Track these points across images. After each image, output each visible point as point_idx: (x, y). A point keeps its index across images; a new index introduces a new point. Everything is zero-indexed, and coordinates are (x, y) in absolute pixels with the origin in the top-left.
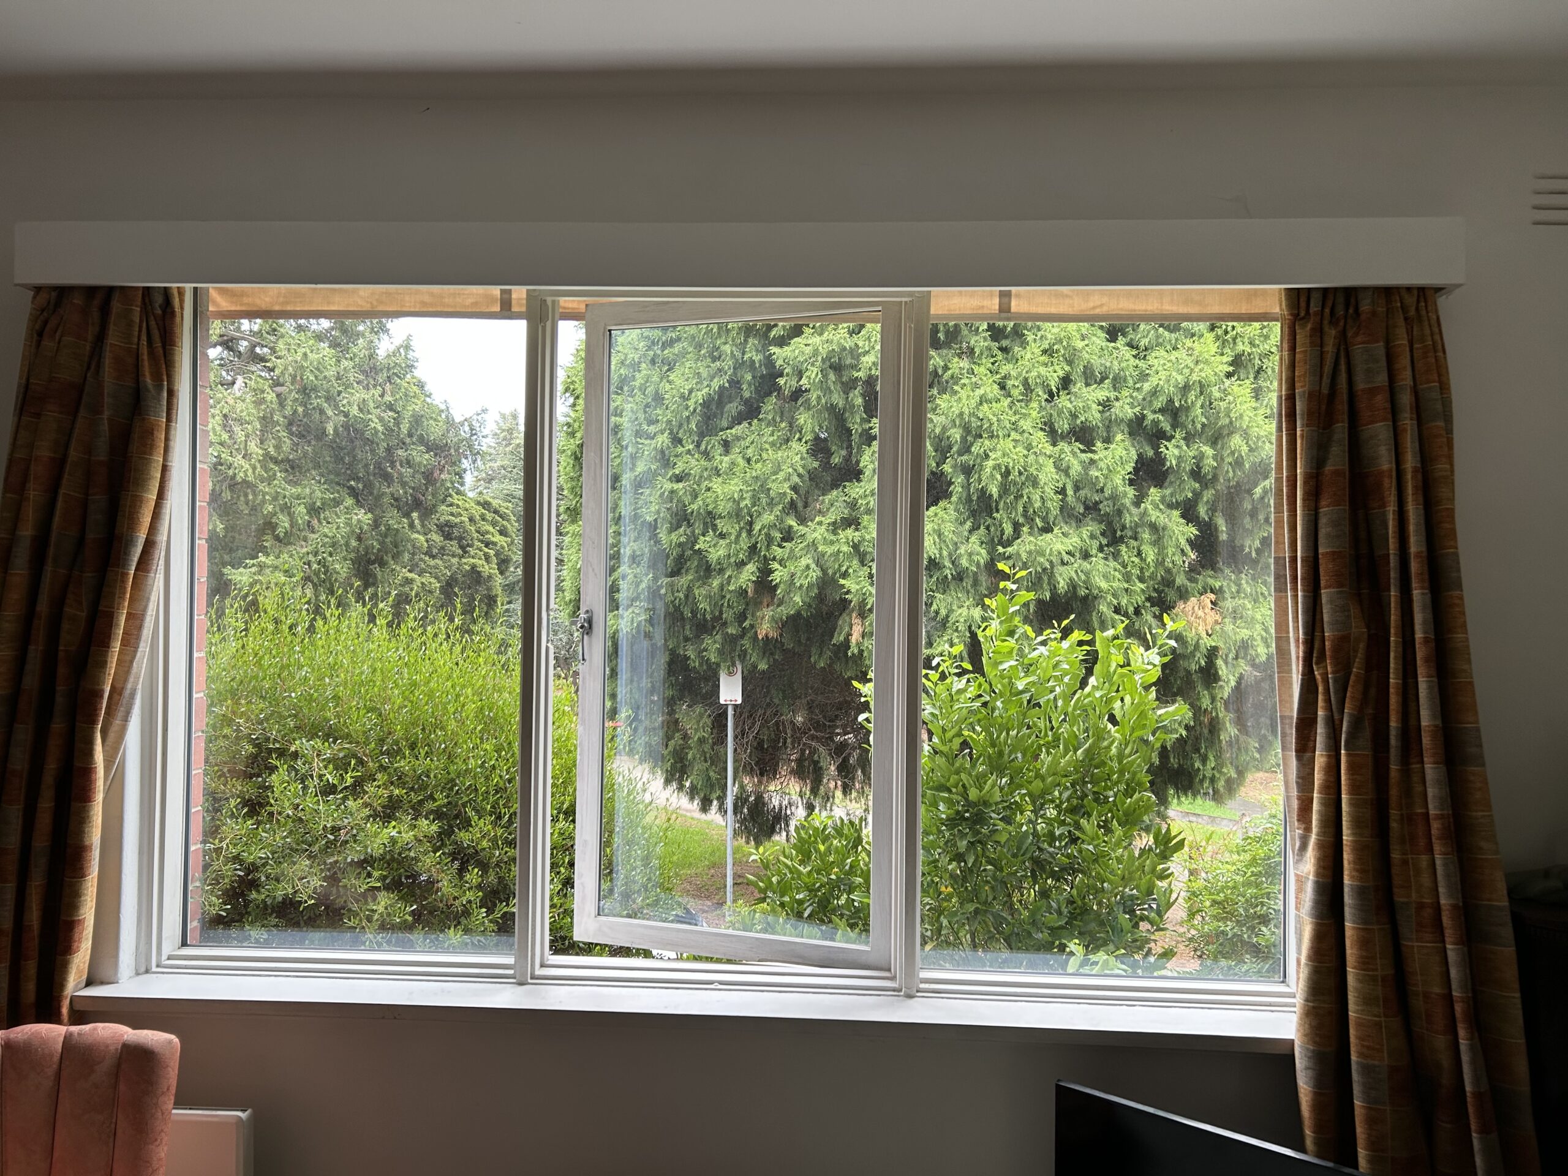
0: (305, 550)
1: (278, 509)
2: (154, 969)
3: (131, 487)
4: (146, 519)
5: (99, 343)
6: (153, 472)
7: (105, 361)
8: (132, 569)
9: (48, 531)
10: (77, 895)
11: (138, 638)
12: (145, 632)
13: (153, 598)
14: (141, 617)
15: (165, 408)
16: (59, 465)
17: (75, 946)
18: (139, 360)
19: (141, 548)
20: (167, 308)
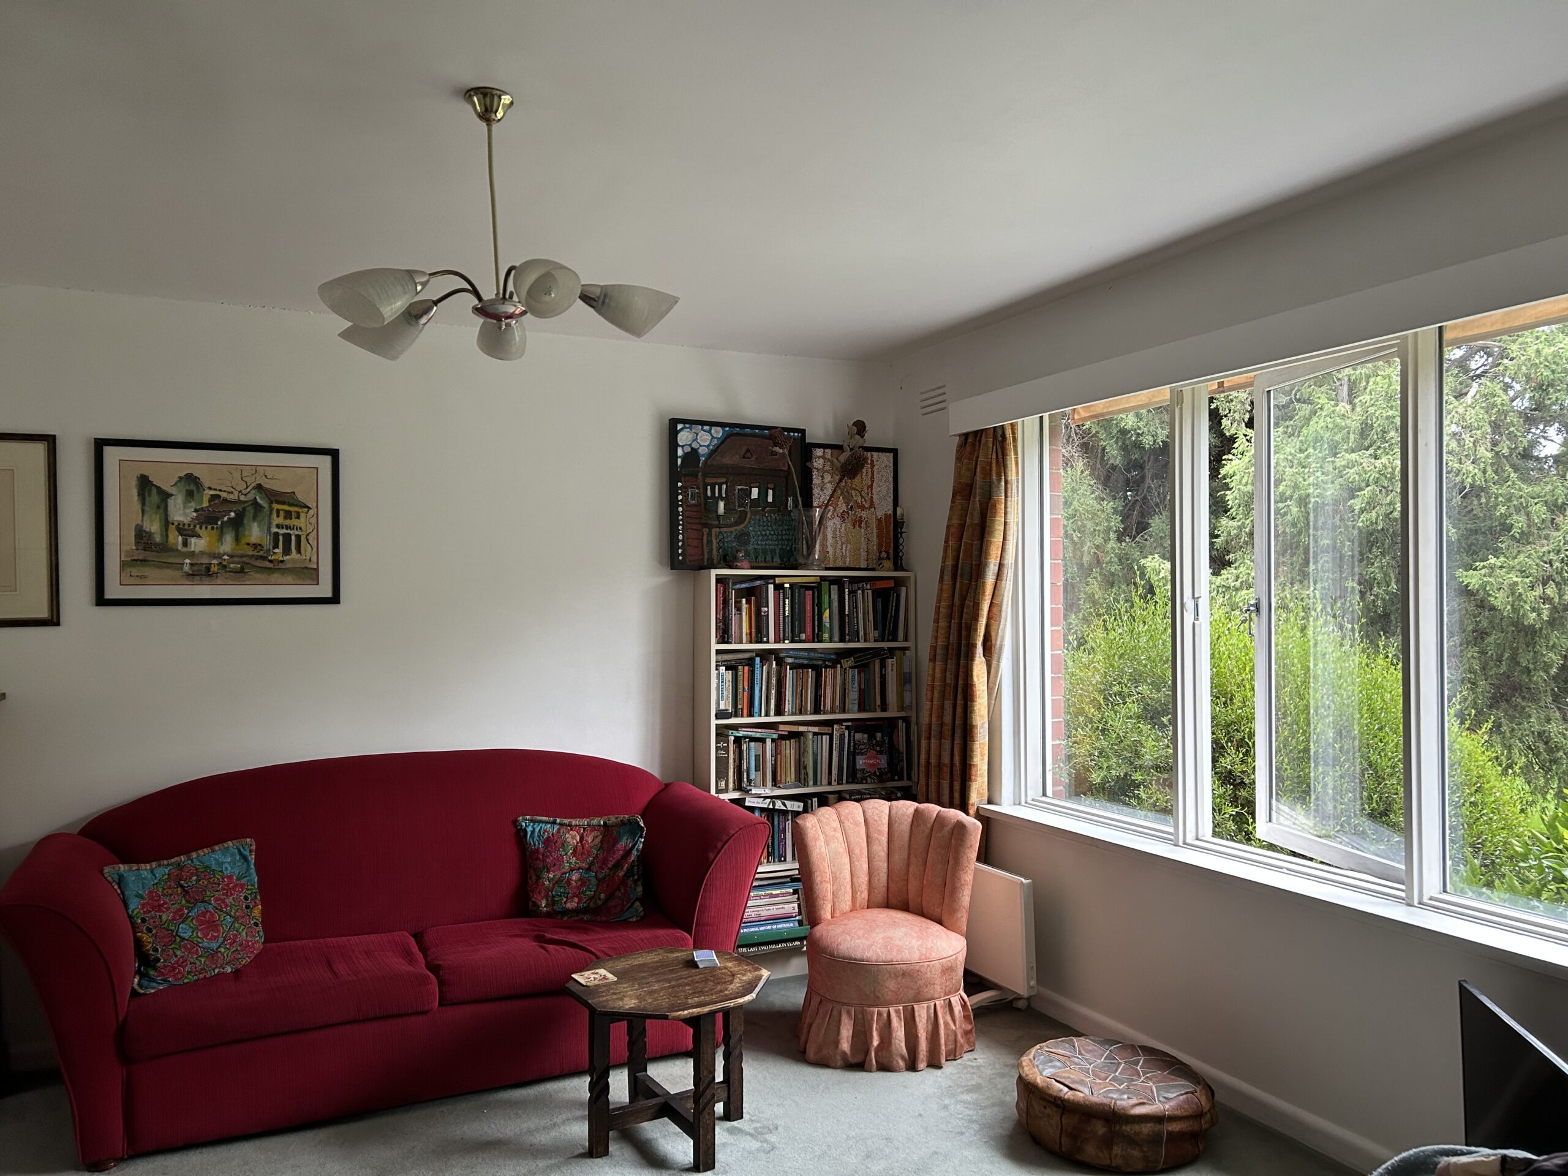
0: (1545, 549)
1: (1512, 510)
2: (1025, 804)
3: (986, 535)
4: (995, 552)
5: (977, 461)
6: (997, 527)
7: (978, 470)
8: (990, 580)
9: (958, 562)
10: (972, 751)
11: (1000, 617)
12: (1003, 614)
13: (1006, 595)
14: (1001, 606)
15: (1003, 491)
16: (962, 527)
17: (973, 778)
18: (991, 467)
19: (997, 568)
20: (1004, 436)
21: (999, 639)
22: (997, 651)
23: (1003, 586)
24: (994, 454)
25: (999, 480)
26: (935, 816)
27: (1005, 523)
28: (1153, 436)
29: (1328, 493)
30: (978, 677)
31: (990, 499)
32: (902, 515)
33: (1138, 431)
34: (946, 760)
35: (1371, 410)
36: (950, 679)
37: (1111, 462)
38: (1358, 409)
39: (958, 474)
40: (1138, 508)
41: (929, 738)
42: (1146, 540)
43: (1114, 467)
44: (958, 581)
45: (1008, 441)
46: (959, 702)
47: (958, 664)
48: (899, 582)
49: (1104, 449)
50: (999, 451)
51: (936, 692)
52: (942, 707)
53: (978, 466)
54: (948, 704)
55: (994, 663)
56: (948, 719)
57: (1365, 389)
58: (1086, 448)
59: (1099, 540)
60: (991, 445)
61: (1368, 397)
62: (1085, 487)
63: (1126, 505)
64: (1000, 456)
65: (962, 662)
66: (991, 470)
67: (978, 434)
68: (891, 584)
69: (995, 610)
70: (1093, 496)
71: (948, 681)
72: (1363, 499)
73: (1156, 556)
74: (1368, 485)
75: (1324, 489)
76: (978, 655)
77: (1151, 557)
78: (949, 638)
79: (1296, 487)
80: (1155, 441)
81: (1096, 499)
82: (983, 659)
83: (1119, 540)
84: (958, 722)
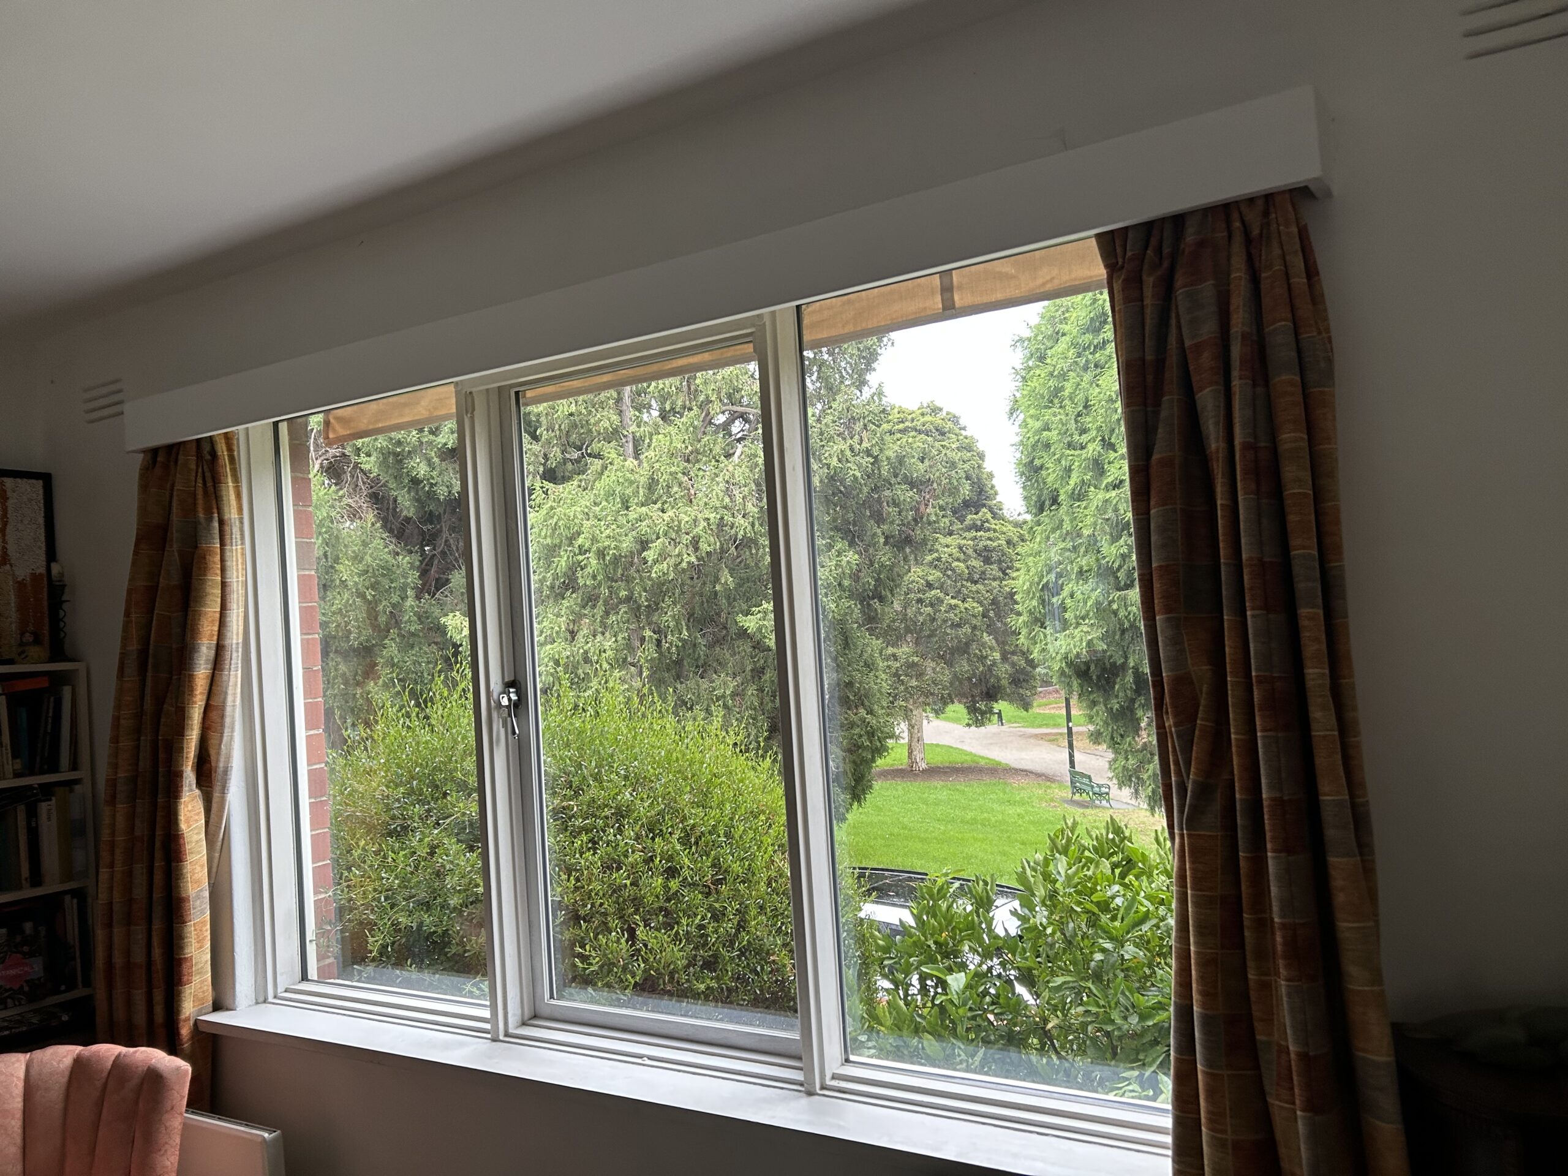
2: (271, 999)
3: (192, 604)
4: (208, 629)
5: (172, 490)
6: (209, 590)
7: (175, 504)
8: (201, 672)
9: (148, 644)
10: (181, 937)
11: (222, 725)
12: (228, 720)
13: (230, 691)
14: (222, 708)
15: (217, 536)
16: (152, 591)
17: (185, 978)
18: (195, 499)
19: (213, 652)
20: (214, 454)
21: (222, 759)
22: (219, 777)
23: (225, 678)
24: (200, 480)
25: (210, 520)
26: (111, 1063)
27: (224, 585)
28: (448, 487)
29: (625, 545)
30: (187, 821)
31: (196, 547)
32: (62, 574)
33: (432, 481)
34: (139, 957)
35: (656, 466)
36: (141, 828)
37: (405, 513)
38: (645, 465)
39: (143, 510)
40: (436, 562)
41: (109, 925)
42: (446, 596)
43: (408, 520)
44: (149, 674)
45: (221, 462)
46: (158, 863)
47: (154, 805)
48: (59, 680)
49: (395, 500)
50: (208, 475)
51: (118, 852)
52: (129, 874)
53: (175, 498)
54: (139, 869)
55: (216, 795)
56: (139, 891)
57: (649, 446)
58: (376, 498)
59: (395, 599)
60: (193, 466)
61: (653, 454)
62: (378, 541)
63: (424, 559)
64: (210, 484)
65: (161, 800)
66: (195, 504)
67: (174, 450)
68: (44, 683)
69: (214, 715)
70: (386, 550)
71: (138, 833)
72: (655, 552)
73: (457, 613)
74: (658, 538)
75: (620, 541)
76: (185, 789)
77: (451, 615)
78: (137, 765)
79: (594, 540)
80: (450, 492)
81: (390, 553)
82: (197, 792)
83: (418, 598)
84: (157, 895)
